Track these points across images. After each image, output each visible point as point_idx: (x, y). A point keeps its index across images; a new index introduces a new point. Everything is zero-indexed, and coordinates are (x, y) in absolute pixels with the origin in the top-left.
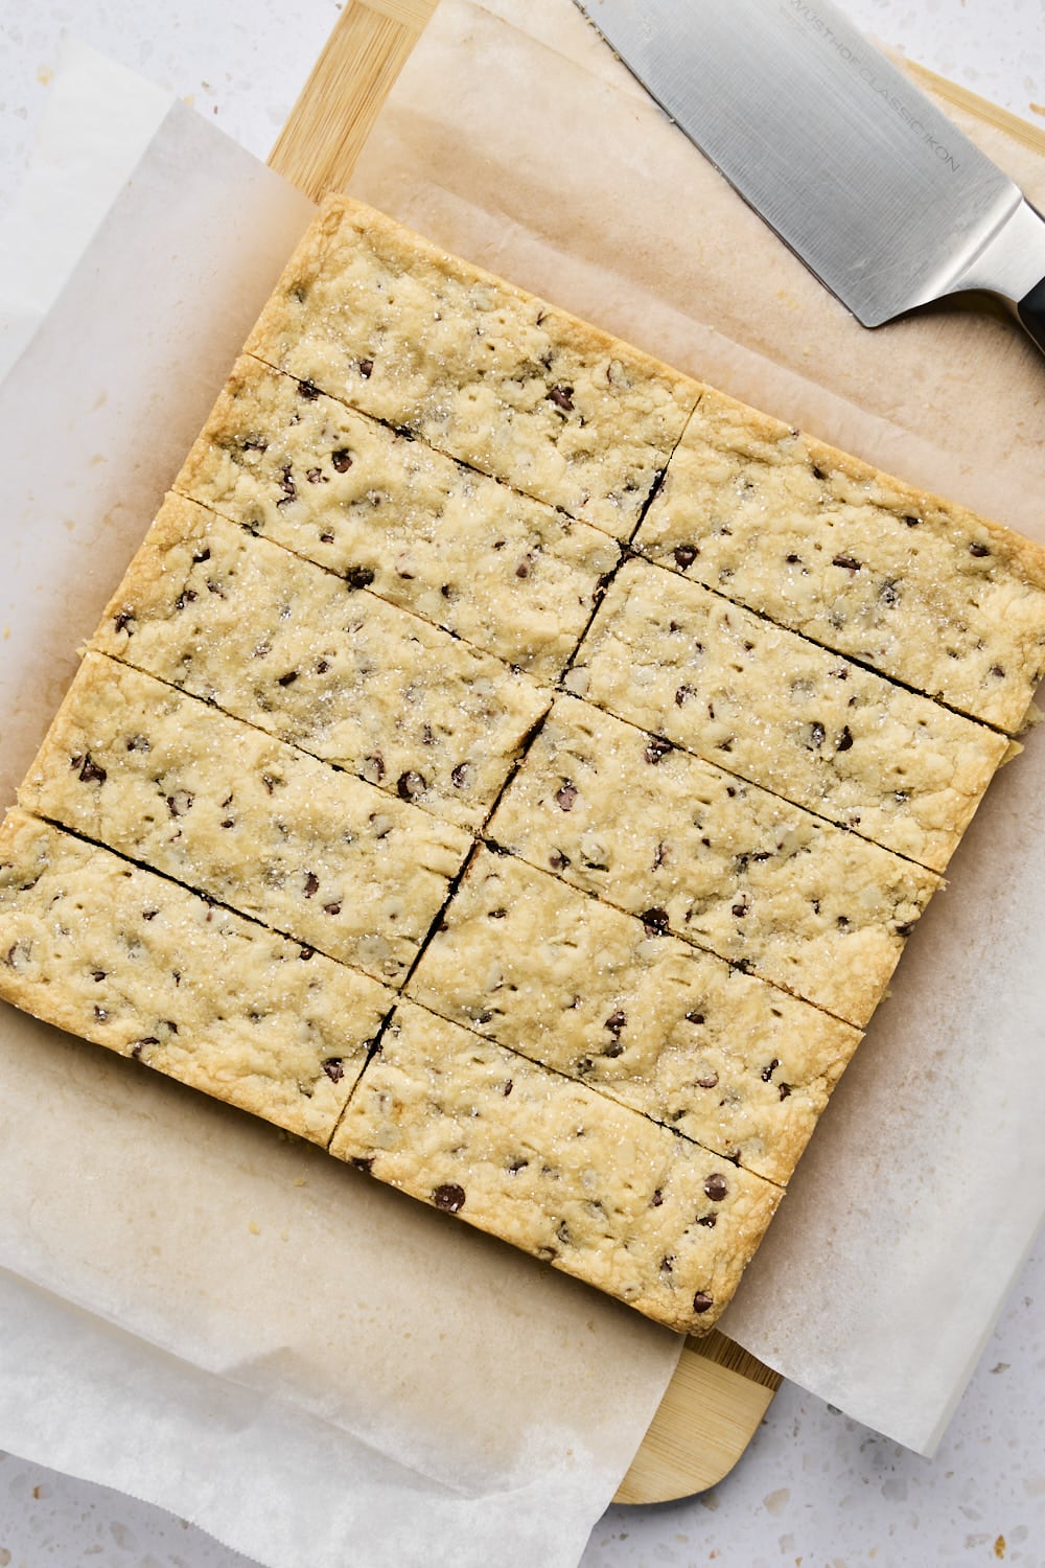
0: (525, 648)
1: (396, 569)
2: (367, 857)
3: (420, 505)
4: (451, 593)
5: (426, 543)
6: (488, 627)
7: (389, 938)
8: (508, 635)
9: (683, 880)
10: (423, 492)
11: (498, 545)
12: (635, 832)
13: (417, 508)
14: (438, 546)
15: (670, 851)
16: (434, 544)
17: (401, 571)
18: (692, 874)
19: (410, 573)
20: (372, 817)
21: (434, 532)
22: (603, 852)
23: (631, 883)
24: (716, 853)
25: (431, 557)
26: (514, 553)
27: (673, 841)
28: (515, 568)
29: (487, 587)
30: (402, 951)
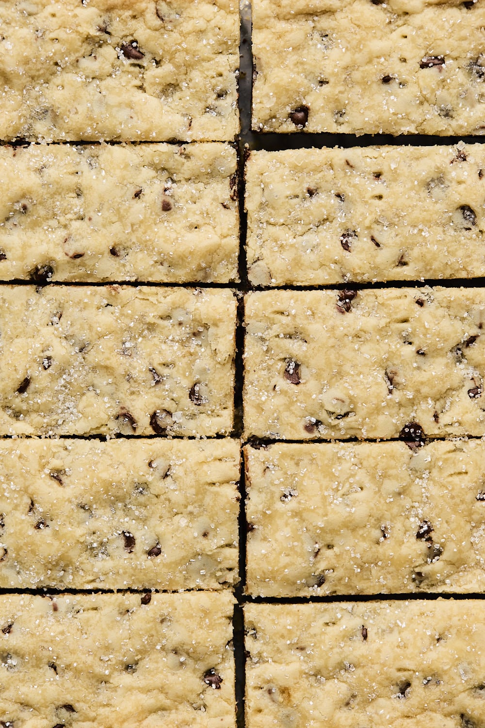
0: (199, 265)
1: (67, 254)
2: (162, 497)
3: (60, 194)
4: (119, 251)
5: (80, 222)
6: (162, 264)
7: (210, 553)
8: (181, 262)
9: (418, 391)
10: (58, 183)
11: (137, 195)
12: (361, 373)
13: (59, 198)
14: (90, 219)
15: (395, 374)
16: (86, 219)
17: (71, 254)
18: (422, 383)
19: (80, 252)
20: (150, 465)
21: (82, 210)
22: (343, 402)
23: (378, 414)
24: (433, 357)
25: (89, 231)
26: (153, 193)
27: (394, 365)
28: (159, 205)
29: (145, 233)
30: (225, 558)
